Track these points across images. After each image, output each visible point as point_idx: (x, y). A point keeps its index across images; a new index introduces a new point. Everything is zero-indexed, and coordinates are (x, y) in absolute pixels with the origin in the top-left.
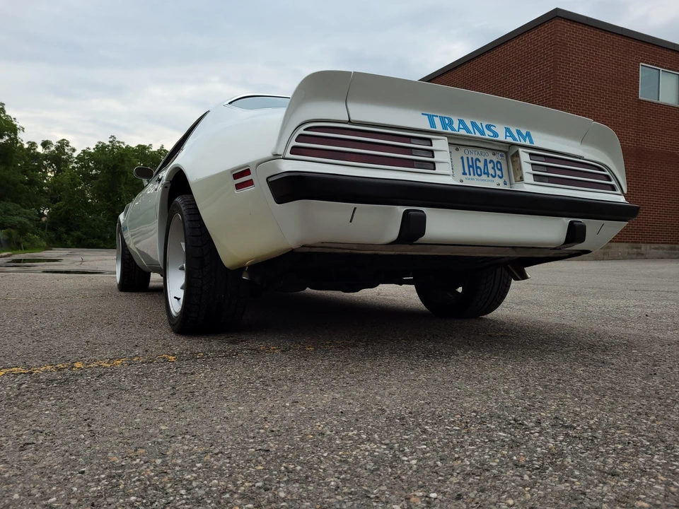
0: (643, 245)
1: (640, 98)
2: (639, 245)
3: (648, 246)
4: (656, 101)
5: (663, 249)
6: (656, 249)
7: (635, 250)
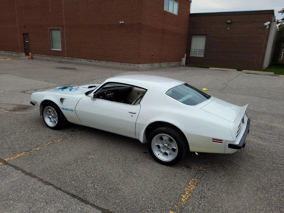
0: (162, 63)
1: (164, 10)
2: (160, 63)
3: (163, 63)
4: (168, 11)
5: (166, 64)
6: (165, 64)
7: (160, 65)
